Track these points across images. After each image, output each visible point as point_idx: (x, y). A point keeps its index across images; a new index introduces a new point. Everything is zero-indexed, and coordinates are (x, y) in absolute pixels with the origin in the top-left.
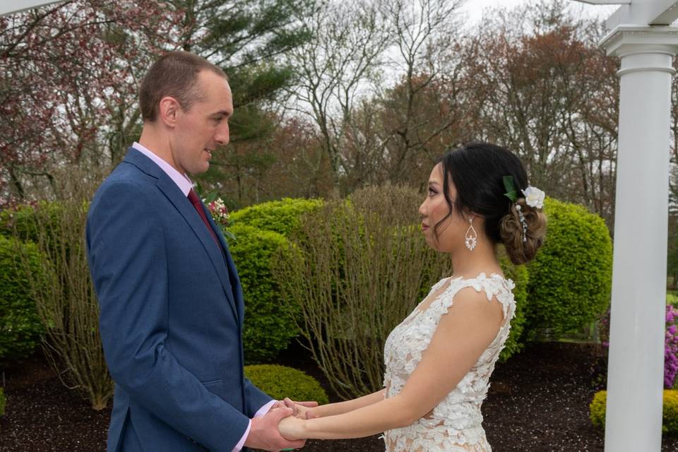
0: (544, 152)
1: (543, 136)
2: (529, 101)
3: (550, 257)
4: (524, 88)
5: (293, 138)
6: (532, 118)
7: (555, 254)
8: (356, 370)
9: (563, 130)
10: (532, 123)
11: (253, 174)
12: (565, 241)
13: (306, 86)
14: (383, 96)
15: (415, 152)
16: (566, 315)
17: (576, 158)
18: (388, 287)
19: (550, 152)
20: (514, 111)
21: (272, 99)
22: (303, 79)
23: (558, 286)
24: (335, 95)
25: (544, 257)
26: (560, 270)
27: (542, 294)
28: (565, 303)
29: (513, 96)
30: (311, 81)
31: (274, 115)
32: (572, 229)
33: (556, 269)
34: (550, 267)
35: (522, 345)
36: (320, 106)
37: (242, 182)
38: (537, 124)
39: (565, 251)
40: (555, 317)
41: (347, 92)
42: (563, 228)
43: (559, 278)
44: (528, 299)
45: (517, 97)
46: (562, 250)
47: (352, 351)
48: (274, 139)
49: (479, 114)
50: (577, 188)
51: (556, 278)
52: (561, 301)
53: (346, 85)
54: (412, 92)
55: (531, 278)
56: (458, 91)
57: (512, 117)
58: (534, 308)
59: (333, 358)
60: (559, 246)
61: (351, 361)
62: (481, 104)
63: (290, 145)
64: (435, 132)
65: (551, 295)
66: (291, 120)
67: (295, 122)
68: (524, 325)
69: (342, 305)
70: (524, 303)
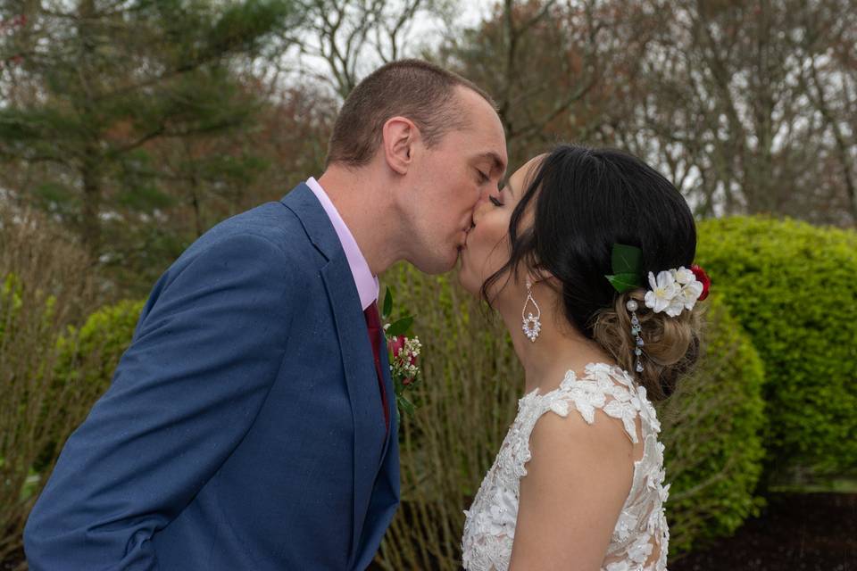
0: (765, 133)
1: (762, 103)
2: (730, 40)
3: (802, 332)
4: (721, 16)
5: (296, 124)
6: (739, 69)
7: (810, 324)
8: (448, 562)
9: (802, 88)
10: (740, 80)
11: (225, 194)
12: (829, 300)
13: (317, 28)
14: (460, 42)
15: (524, 143)
16: (841, 440)
17: (828, 138)
18: (500, 400)
19: (777, 131)
20: (705, 59)
21: (254, 54)
22: (311, 15)
23: (823, 386)
24: (371, 43)
25: (790, 331)
26: (823, 355)
27: (791, 400)
28: (838, 418)
29: (702, 31)
30: (325, 19)
31: (257, 82)
32: (841, 277)
33: (817, 353)
34: (804, 349)
35: (761, 501)
36: (345, 63)
37: (202, 208)
38: (750, 80)
39: (831, 319)
40: (821, 444)
41: (393, 36)
42: (824, 275)
43: (822, 369)
44: (767, 411)
45: (709, 32)
46: (825, 316)
47: (438, 523)
48: (259, 128)
49: (637, 67)
50: (833, 193)
51: (817, 371)
52: (830, 412)
53: (392, 23)
54: (515, 35)
55: (768, 373)
56: (598, 28)
57: (702, 70)
58: (778, 428)
59: (402, 541)
60: (818, 310)
61: (437, 546)
62: (643, 50)
63: (291, 137)
64: (558, 105)
65: (808, 402)
66: (291, 91)
67: (298, 96)
68: (763, 462)
69: (414, 437)
70: (757, 419)
